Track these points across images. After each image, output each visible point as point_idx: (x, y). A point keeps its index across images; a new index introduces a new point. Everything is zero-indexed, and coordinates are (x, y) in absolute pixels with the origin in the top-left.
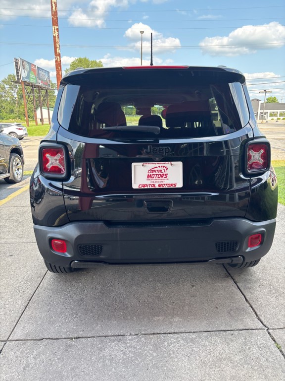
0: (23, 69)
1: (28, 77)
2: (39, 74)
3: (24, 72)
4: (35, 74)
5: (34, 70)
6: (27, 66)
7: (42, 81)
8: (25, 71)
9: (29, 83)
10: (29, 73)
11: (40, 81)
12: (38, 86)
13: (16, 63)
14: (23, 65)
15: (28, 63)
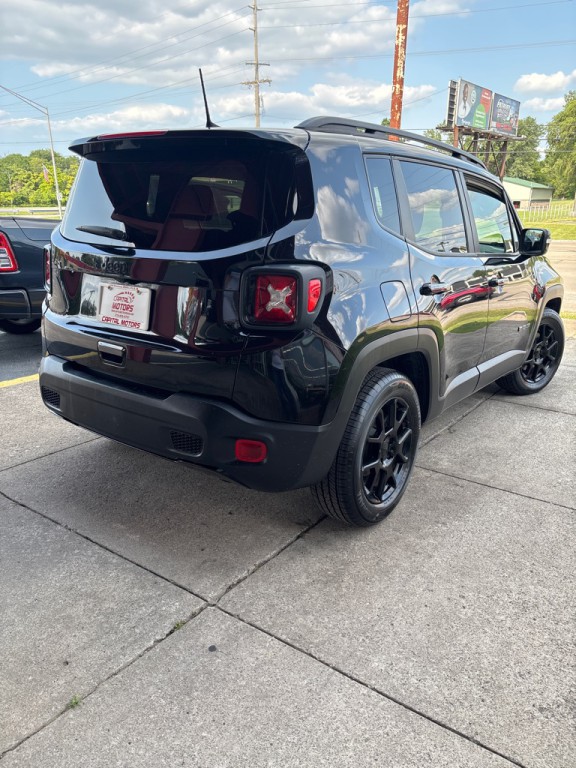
0: (463, 103)
1: (470, 116)
2: (495, 108)
3: (465, 107)
4: (487, 111)
5: (485, 102)
6: (473, 94)
7: (499, 121)
8: (467, 104)
9: (469, 130)
10: (473, 109)
11: (494, 124)
12: (488, 134)
13: (453, 90)
14: (465, 93)
15: (477, 87)
